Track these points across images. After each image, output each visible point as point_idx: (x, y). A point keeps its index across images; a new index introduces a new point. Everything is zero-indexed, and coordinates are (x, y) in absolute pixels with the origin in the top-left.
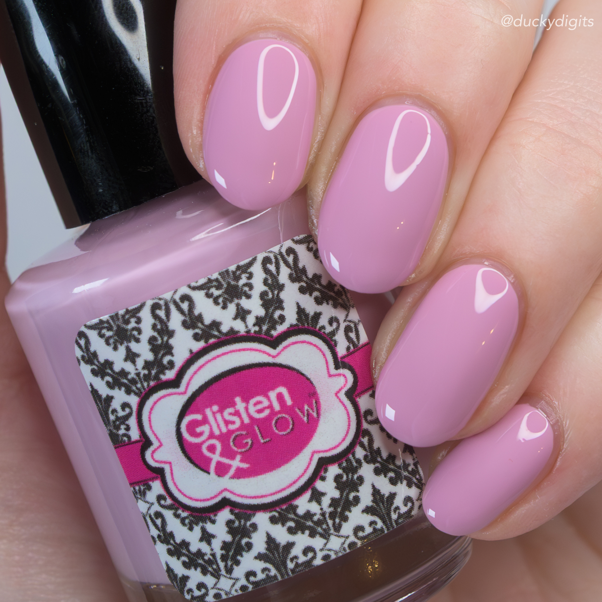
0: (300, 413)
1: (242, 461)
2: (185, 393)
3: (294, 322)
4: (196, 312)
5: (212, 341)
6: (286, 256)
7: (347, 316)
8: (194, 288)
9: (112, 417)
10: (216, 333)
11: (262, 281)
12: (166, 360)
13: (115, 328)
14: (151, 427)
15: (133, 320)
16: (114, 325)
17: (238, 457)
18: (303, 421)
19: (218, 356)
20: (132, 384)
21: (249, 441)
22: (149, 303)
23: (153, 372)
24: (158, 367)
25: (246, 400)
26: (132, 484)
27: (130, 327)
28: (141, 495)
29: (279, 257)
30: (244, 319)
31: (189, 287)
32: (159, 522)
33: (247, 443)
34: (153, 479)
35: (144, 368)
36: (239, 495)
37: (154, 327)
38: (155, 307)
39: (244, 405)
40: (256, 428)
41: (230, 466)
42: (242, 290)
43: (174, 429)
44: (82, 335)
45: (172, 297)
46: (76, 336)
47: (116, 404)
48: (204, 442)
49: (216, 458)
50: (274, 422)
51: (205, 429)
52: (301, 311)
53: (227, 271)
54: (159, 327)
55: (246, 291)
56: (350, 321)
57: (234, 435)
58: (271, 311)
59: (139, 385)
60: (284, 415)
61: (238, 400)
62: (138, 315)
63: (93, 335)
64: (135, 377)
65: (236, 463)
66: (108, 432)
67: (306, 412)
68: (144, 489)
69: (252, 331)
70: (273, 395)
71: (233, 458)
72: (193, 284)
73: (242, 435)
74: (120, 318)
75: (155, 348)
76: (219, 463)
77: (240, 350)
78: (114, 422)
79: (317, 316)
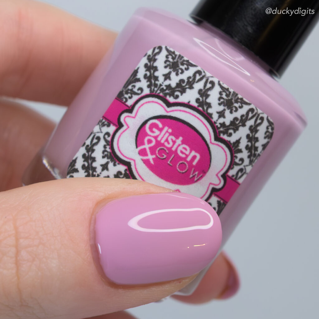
0: (192, 172)
1: (153, 159)
2: (167, 112)
3: (232, 142)
4: (209, 93)
5: (200, 108)
6: (259, 118)
7: (247, 166)
8: (219, 84)
9: (130, 87)
10: (205, 108)
11: (242, 114)
12: (177, 93)
13: (175, 61)
14: (140, 107)
15: (185, 66)
16: (176, 59)
17: (154, 156)
18: (190, 175)
19: (195, 116)
20: (154, 85)
21: (165, 156)
22: (199, 68)
23: (167, 91)
24: (171, 92)
25: (183, 142)
26: (104, 117)
27: (181, 67)
28: (102, 125)
29: (257, 115)
30: (220, 117)
31: (219, 82)
32: (95, 141)
33: (163, 156)
34: (114, 125)
35: (166, 86)
36: (136, 168)
37: (189, 78)
38: (199, 72)
39: (180, 143)
40: (173, 156)
41: (147, 155)
42: (232, 107)
43: (146, 118)
44: (160, 48)
45: (209, 77)
46: (157, 46)
47: (138, 85)
48: (150, 136)
49: (147, 146)
50: (181, 162)
51: (157, 132)
52: (238, 142)
53: (237, 95)
54: (191, 80)
55: (233, 109)
56: (245, 169)
57: (163, 148)
58: (231, 127)
59: (156, 89)
60: (187, 165)
61: (181, 138)
62: (190, 67)
63: (164, 53)
64: (159, 85)
65: (150, 157)
66: (121, 90)
67: (194, 174)
68: (106, 124)
69: (217, 125)
70: (193, 153)
71: (152, 154)
72: (221, 83)
73: (166, 151)
74: (182, 60)
75: (179, 85)
76: (145, 149)
77: (204, 124)
78: (129, 90)
79: (240, 151)
